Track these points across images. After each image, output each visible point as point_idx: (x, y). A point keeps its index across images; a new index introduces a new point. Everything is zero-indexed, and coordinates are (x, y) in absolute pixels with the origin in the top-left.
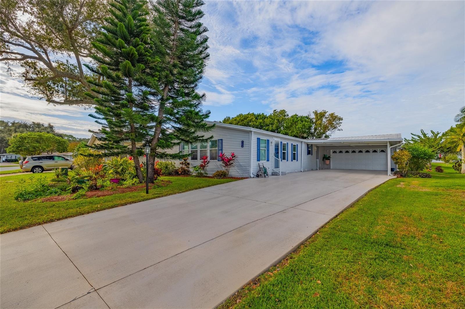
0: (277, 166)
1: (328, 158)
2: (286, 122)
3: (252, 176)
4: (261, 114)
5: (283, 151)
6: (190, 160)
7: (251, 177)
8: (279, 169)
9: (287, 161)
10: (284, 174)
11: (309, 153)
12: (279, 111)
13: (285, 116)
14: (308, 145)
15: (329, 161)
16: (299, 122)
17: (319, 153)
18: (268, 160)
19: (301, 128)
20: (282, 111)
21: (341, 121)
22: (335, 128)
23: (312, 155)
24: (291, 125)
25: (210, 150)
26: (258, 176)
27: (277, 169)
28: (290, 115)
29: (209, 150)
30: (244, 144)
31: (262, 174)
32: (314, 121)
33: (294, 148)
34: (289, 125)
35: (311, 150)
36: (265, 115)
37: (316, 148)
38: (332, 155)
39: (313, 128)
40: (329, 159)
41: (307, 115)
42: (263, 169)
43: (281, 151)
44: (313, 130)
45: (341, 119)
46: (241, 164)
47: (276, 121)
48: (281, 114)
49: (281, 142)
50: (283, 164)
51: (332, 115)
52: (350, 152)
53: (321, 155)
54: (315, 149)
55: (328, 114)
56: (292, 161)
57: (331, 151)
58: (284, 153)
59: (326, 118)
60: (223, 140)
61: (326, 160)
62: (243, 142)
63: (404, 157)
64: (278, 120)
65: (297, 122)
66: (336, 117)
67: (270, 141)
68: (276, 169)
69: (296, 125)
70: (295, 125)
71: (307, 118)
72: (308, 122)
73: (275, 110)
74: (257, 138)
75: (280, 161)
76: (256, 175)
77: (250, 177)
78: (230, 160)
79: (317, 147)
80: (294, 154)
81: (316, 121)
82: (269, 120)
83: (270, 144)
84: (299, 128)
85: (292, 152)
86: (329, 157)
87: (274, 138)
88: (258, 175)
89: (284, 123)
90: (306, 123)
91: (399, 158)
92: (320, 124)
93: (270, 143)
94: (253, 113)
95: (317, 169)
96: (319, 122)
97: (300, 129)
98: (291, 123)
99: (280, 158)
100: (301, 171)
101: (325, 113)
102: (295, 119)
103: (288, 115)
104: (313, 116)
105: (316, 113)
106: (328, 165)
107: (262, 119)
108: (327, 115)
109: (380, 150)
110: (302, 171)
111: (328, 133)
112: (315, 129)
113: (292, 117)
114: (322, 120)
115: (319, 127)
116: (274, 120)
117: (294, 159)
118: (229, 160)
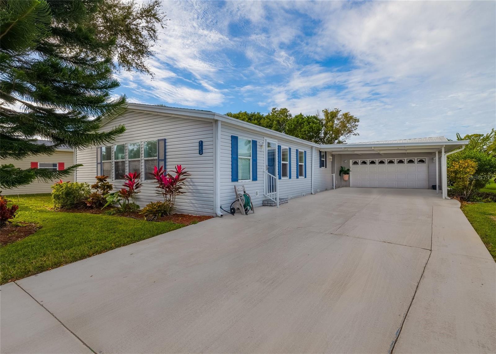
0: (272, 187)
1: (347, 172)
2: (289, 124)
3: (219, 213)
4: (256, 113)
5: (282, 162)
6: (114, 179)
7: (217, 216)
8: (274, 193)
9: (290, 178)
10: (283, 201)
11: (322, 164)
12: (279, 110)
13: (287, 116)
14: (320, 152)
15: (347, 175)
16: (305, 123)
17: (335, 165)
18: (255, 179)
19: (307, 130)
20: (284, 109)
21: (357, 123)
22: (350, 132)
23: (326, 167)
24: (294, 128)
25: (145, 160)
26: (233, 211)
27: (272, 193)
28: (293, 116)
29: (143, 161)
30: (204, 147)
31: (240, 208)
32: (324, 122)
33: (301, 157)
34: (292, 127)
35: (324, 159)
36: (261, 115)
37: (331, 158)
38: (352, 167)
39: (323, 131)
40: (348, 174)
41: (315, 115)
42: (243, 198)
43: (279, 162)
44: (323, 135)
45: (357, 120)
46: (199, 188)
47: (275, 122)
48: (282, 114)
49: (279, 147)
50: (283, 184)
51: (346, 115)
52: (368, 163)
53: (337, 168)
54: (329, 158)
55: (341, 113)
56: (297, 177)
57: (351, 162)
58: (285, 165)
59: (338, 119)
60: (167, 141)
61: (344, 175)
62: (201, 144)
63: (468, 170)
64: (278, 121)
65: (303, 123)
66: (351, 118)
67: (258, 144)
68: (270, 194)
69: (302, 128)
70: (299, 127)
71: (315, 119)
72: (316, 124)
73: (274, 109)
74: (232, 136)
75: (278, 180)
76: (228, 209)
77: (214, 215)
78: (177, 180)
79: (333, 156)
80: (301, 166)
81: (327, 123)
82: (266, 121)
83: (258, 150)
84: (305, 131)
85: (297, 164)
86: (348, 170)
87: (265, 138)
88: (233, 209)
89: (285, 126)
90: (314, 125)
91: (461, 171)
92: (332, 126)
93: (258, 146)
94: (246, 112)
95: (333, 188)
96: (330, 124)
97: (307, 132)
98: (295, 125)
99: (277, 173)
100: (311, 194)
101: (338, 112)
102: (300, 120)
103: (291, 116)
104: (322, 116)
105: (326, 112)
106: (346, 181)
107: (257, 120)
108: (339, 116)
109: (418, 160)
110: (313, 193)
111: (341, 138)
112: (326, 134)
113: (296, 117)
114: (333, 122)
115: (330, 131)
116: (273, 121)
117: (301, 175)
118: (174, 181)
